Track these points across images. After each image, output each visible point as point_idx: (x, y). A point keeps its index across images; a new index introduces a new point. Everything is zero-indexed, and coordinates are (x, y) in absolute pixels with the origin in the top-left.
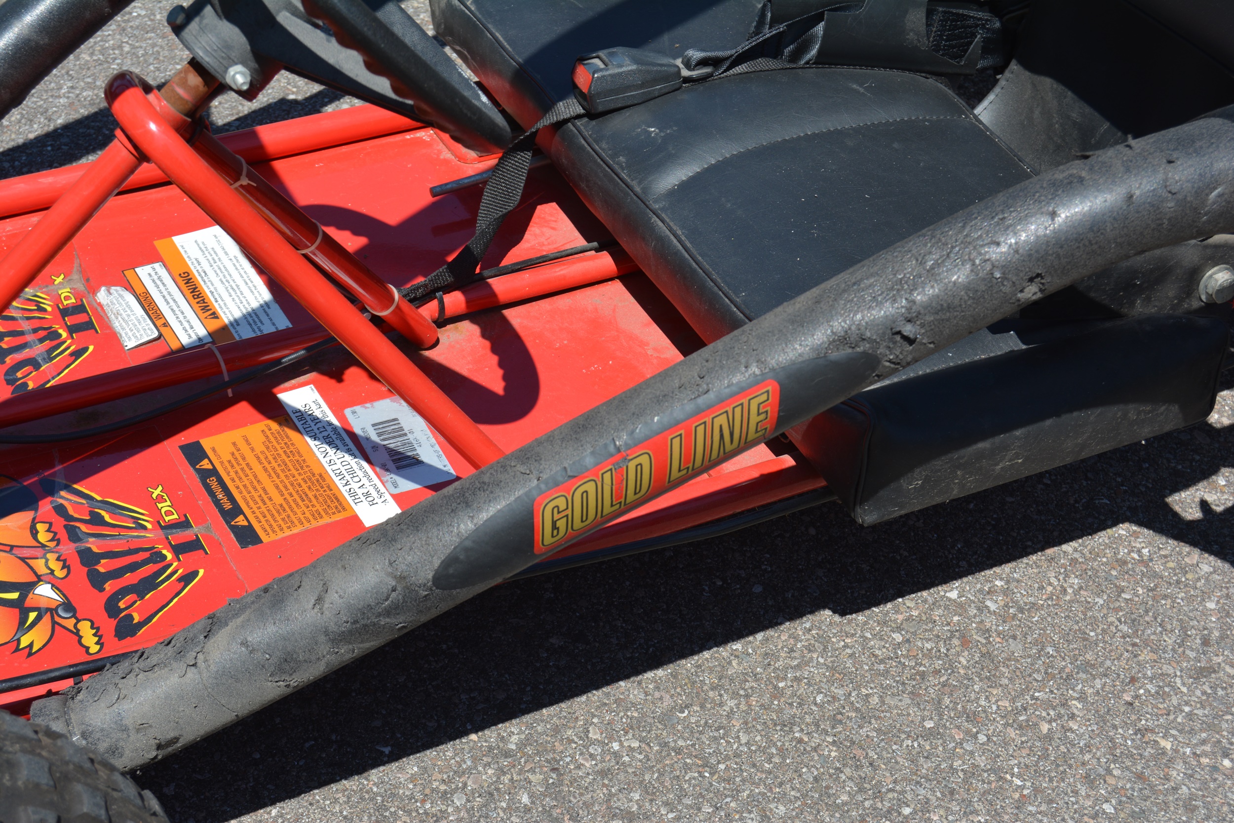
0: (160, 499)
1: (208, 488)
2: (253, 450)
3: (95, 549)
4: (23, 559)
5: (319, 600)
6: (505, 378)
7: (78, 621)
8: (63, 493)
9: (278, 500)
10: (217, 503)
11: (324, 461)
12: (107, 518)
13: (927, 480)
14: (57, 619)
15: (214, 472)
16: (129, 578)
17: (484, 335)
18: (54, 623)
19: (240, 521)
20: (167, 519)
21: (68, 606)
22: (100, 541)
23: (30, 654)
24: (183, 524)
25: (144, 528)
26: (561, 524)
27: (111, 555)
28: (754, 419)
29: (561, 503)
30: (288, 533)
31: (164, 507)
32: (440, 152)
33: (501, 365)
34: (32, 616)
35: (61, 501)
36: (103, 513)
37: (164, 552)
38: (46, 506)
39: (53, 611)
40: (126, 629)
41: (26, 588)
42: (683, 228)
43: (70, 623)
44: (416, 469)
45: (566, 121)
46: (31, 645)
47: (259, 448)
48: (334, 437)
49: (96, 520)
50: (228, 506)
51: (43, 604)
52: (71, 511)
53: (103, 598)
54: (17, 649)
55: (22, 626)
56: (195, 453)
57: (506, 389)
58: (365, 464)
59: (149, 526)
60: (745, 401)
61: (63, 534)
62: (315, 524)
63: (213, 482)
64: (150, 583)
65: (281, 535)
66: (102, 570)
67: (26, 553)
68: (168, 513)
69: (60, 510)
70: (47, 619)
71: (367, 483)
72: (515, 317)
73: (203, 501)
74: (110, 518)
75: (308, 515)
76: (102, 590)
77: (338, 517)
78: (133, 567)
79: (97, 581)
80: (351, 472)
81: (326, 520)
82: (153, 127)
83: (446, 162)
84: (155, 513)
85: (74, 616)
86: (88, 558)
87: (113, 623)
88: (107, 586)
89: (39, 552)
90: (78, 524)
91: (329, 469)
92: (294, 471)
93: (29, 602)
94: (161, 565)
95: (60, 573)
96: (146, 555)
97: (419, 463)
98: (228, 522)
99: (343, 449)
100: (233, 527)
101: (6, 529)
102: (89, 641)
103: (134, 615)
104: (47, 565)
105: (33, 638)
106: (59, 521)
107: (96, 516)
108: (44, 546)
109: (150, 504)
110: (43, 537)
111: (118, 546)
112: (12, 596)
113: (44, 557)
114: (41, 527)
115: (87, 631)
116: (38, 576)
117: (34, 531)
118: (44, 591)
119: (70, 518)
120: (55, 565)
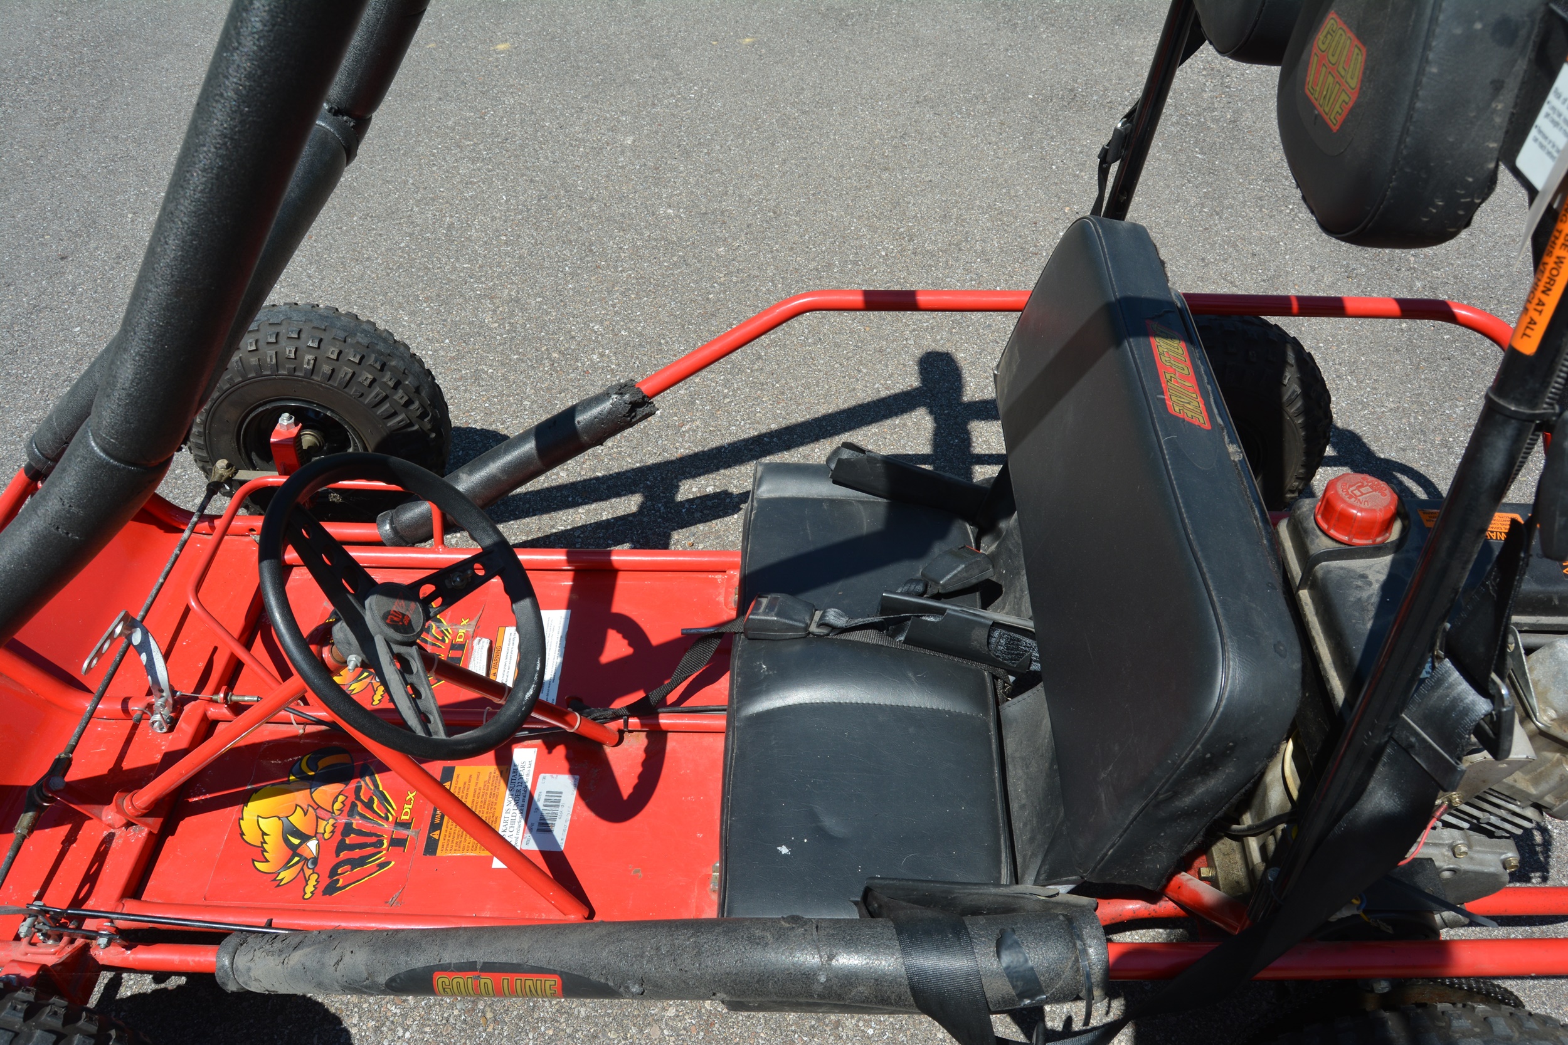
0: (409, 802)
2: (477, 784)
3: (354, 826)
4: (317, 817)
6: (636, 788)
7: (314, 873)
8: (367, 778)
10: (434, 819)
11: (505, 808)
12: (375, 806)
14: (305, 867)
16: (356, 854)
17: (647, 750)
18: (302, 869)
19: (435, 835)
20: (403, 817)
21: (315, 861)
22: (362, 822)
23: (278, 886)
24: (406, 825)
25: (387, 818)
26: (448, 990)
27: (359, 833)
28: (548, 990)
29: (447, 981)
31: (407, 808)
32: (720, 594)
33: (640, 777)
34: (297, 859)
35: (363, 783)
36: (376, 800)
37: (385, 842)
38: (353, 784)
39: (307, 860)
40: (331, 889)
41: (305, 838)
43: (308, 872)
44: (546, 835)
46: (282, 880)
47: (481, 785)
48: (522, 792)
49: (369, 805)
50: (437, 821)
51: (305, 855)
52: (361, 794)
53: (335, 861)
54: (275, 880)
55: (286, 866)
56: (448, 775)
57: (630, 796)
58: (523, 822)
59: (391, 819)
60: (543, 980)
61: (347, 809)
62: (469, 854)
64: (362, 861)
65: (448, 854)
66: (347, 842)
67: (321, 813)
68: (406, 813)
69: (358, 789)
70: (300, 865)
71: (515, 835)
72: (673, 743)
73: (427, 815)
74: (377, 806)
75: (470, 845)
76: (338, 855)
77: (484, 854)
78: (362, 846)
79: (341, 847)
80: (513, 822)
81: (476, 853)
83: (718, 603)
84: (400, 810)
85: (313, 869)
86: (348, 829)
87: (328, 881)
88: (342, 855)
89: (328, 816)
90: (359, 804)
91: (504, 815)
92: (485, 810)
93: (299, 851)
94: (377, 850)
95: (327, 836)
96: (374, 839)
97: (550, 831)
98: (429, 833)
99: (521, 803)
100: (429, 838)
101: (325, 792)
102: (309, 889)
103: (341, 881)
104: (326, 827)
105: (286, 876)
106: (352, 798)
107: (371, 801)
108: (333, 813)
109: (401, 801)
110: (337, 806)
111: (366, 827)
112: (296, 841)
113: (328, 821)
114: (341, 798)
115: (312, 882)
116: (316, 833)
117: (335, 800)
118: (312, 845)
119: (358, 798)
120: (329, 828)
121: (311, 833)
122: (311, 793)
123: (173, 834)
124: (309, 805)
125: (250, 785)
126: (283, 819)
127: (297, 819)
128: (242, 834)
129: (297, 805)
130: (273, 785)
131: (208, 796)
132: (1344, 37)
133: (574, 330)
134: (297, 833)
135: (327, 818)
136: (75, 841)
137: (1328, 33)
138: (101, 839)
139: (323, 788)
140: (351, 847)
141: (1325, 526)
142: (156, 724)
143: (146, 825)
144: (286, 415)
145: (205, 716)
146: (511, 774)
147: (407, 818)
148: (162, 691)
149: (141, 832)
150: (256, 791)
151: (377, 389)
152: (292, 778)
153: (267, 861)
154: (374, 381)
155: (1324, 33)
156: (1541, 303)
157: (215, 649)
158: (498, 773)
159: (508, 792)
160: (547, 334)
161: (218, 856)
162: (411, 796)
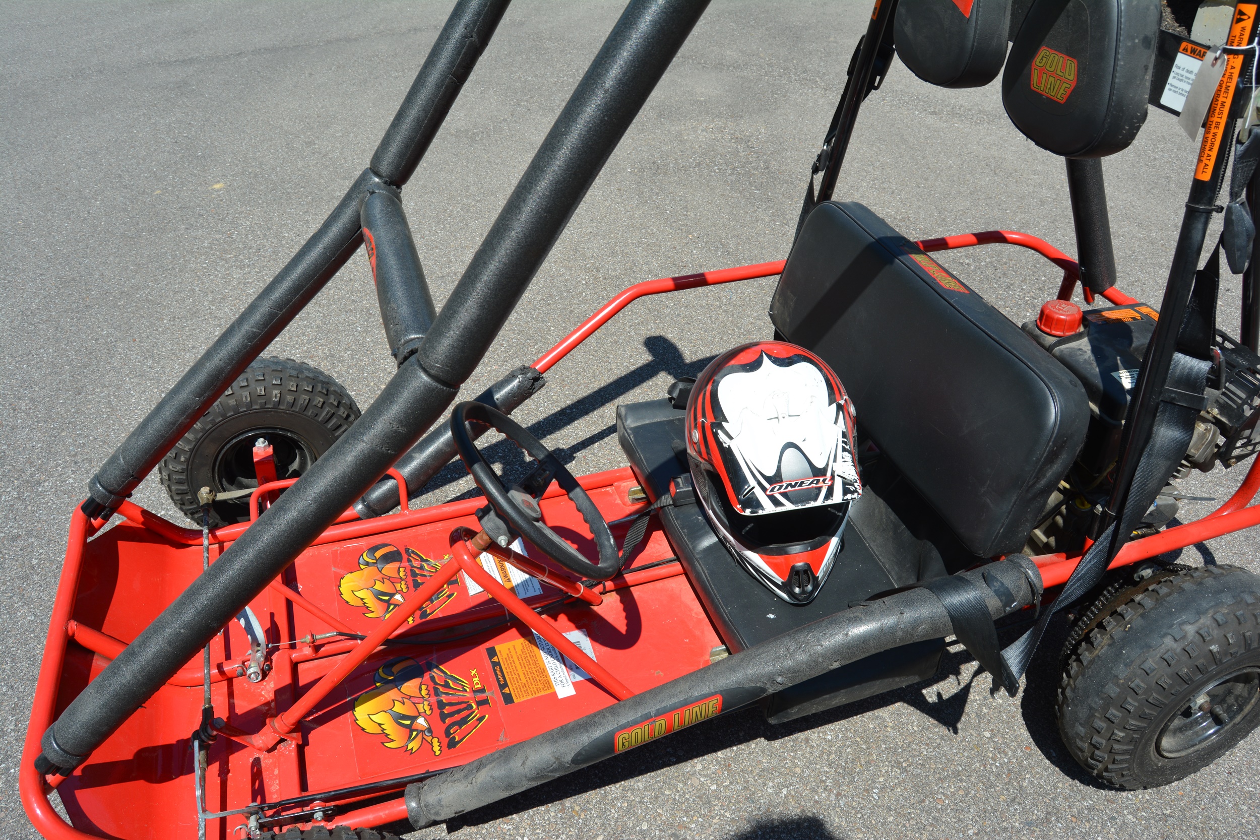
0: (475, 676)
1: (495, 671)
2: (516, 653)
3: (444, 701)
4: (414, 704)
5: (524, 763)
6: (627, 625)
7: (433, 738)
8: (435, 670)
9: (524, 681)
10: (498, 680)
11: (546, 662)
12: (451, 685)
13: (800, 709)
14: (424, 736)
15: (498, 664)
16: (457, 717)
17: (621, 601)
18: (423, 738)
19: (506, 690)
20: (476, 687)
21: (430, 730)
22: (447, 697)
23: (411, 753)
24: (482, 690)
25: (466, 691)
26: (626, 744)
27: (450, 704)
28: (711, 709)
29: (627, 736)
30: (526, 699)
31: (476, 680)
32: (616, 499)
33: (626, 618)
34: (415, 733)
35: (433, 674)
36: (450, 682)
37: (473, 704)
38: (427, 676)
39: (423, 732)
40: (452, 744)
41: (413, 719)
42: (708, 569)
43: (429, 739)
45: (664, 507)
46: (412, 749)
47: (519, 652)
48: (551, 649)
49: (447, 685)
50: (502, 682)
51: (420, 728)
52: (437, 680)
53: (444, 727)
54: (406, 750)
55: (410, 739)
56: (492, 652)
57: (627, 631)
58: (563, 666)
59: (468, 690)
60: (707, 702)
61: (432, 692)
62: (538, 695)
63: (497, 669)
64: (464, 721)
65: (523, 700)
66: (446, 712)
67: (416, 700)
68: (477, 684)
69: (432, 678)
70: (420, 735)
71: (562, 675)
72: (636, 592)
73: (492, 679)
74: (453, 685)
75: (535, 690)
76: (444, 722)
77: (548, 692)
78: (458, 712)
79: (443, 717)
80: (557, 669)
81: (543, 693)
82: (466, 557)
83: (618, 504)
84: (471, 683)
85: (431, 735)
86: (441, 705)
87: (447, 740)
88: (447, 721)
89: (421, 700)
90: (439, 687)
91: (547, 666)
92: (532, 666)
93: (414, 727)
94: (470, 711)
95: (428, 712)
96: (464, 705)
98: (501, 691)
99: (554, 655)
100: (503, 694)
101: (409, 687)
102: (436, 748)
103: (457, 737)
104: (424, 707)
105: (414, 745)
106: (431, 685)
107: (447, 683)
108: (423, 697)
109: (470, 678)
110: (424, 692)
111: (454, 700)
112: (408, 722)
113: (423, 703)
114: (423, 687)
115: (435, 742)
116: (419, 713)
117: (420, 689)
118: (421, 721)
119: (436, 683)
120: (427, 708)
121: (415, 714)
122: (399, 690)
123: (308, 743)
124: (403, 698)
125: (350, 696)
126: (389, 711)
127: (398, 708)
128: (363, 729)
129: (393, 700)
130: (366, 692)
131: (320, 713)
132: (1057, 57)
134: (405, 717)
135: (421, 702)
136: (229, 771)
137: (1043, 57)
138: (250, 764)
139: (405, 685)
140: (451, 715)
141: (1048, 330)
142: (253, 676)
143: (294, 738)
144: (261, 440)
145: (291, 661)
146: (537, 641)
147: (480, 686)
148: (259, 645)
149: (291, 745)
150: (356, 699)
151: (327, 409)
152: (378, 684)
153: (393, 741)
154: (324, 403)
155: (1040, 57)
156: (1209, 156)
157: (272, 615)
158: (527, 642)
159: (541, 652)
161: (353, 748)
162: (474, 672)
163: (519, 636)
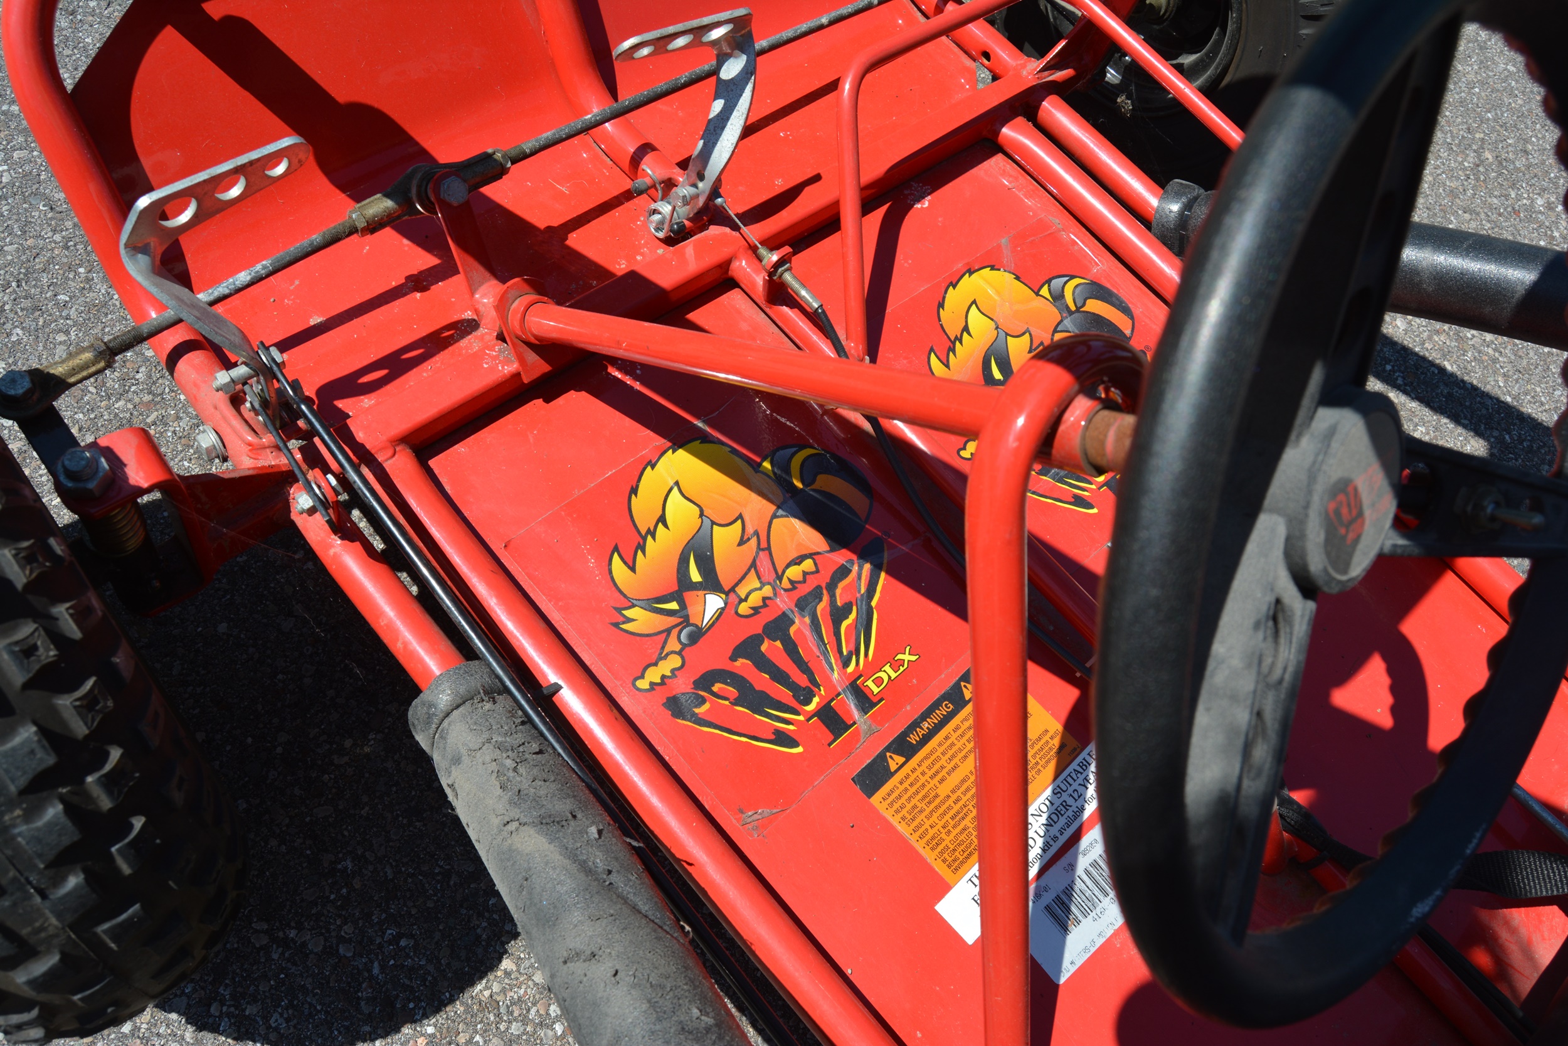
0: (896, 665)
1: (936, 705)
3: (792, 630)
4: (754, 565)
7: (679, 653)
8: (867, 567)
9: (944, 790)
10: (915, 725)
12: (847, 623)
14: (675, 632)
15: (961, 705)
16: (762, 681)
18: (668, 631)
19: (894, 761)
20: (870, 683)
21: (697, 635)
22: (808, 633)
23: (616, 625)
24: (865, 701)
25: (846, 663)
27: (791, 648)
30: (895, 821)
31: (888, 673)
34: (674, 606)
35: (856, 568)
36: (853, 616)
37: (816, 700)
38: (842, 557)
39: (686, 621)
40: (683, 705)
41: (712, 583)
43: (673, 645)
44: (1054, 928)
46: (629, 620)
48: (1070, 813)
50: (913, 739)
51: (692, 610)
52: (841, 585)
53: (722, 664)
54: (619, 610)
55: (652, 604)
58: (1036, 868)
59: (851, 669)
61: (805, 589)
62: (919, 846)
63: (946, 708)
64: (758, 701)
65: (888, 815)
66: (764, 648)
67: (763, 565)
68: (878, 682)
69: (844, 572)
70: (672, 620)
73: (910, 711)
74: (848, 627)
75: (931, 832)
76: (733, 658)
77: (940, 868)
78: (779, 676)
79: (748, 648)
81: (929, 856)
84: (875, 667)
85: (684, 646)
86: (779, 627)
87: (689, 688)
88: (741, 662)
89: (769, 576)
90: (826, 598)
93: (689, 596)
94: (793, 703)
95: (743, 609)
97: (1065, 929)
98: (888, 749)
99: (1054, 831)
100: (882, 757)
101: (794, 532)
102: (654, 675)
103: (707, 706)
104: (753, 592)
105: (640, 619)
106: (824, 579)
107: (845, 611)
108: (780, 578)
109: (886, 656)
110: (794, 572)
111: (808, 649)
112: (695, 576)
113: (763, 584)
114: (808, 565)
115: (666, 667)
116: (732, 590)
117: (798, 561)
118: (714, 603)
119: (832, 587)
120: (755, 599)
121: (726, 582)
122: (774, 516)
123: (548, 400)
124: (756, 533)
125: (705, 422)
126: (707, 522)
127: (724, 539)
128: (634, 491)
129: (740, 517)
130: (734, 451)
131: (637, 386)
133: (1532, 144)
134: (707, 564)
135: (765, 578)
136: (424, 289)
138: (456, 318)
139: (797, 524)
140: (763, 663)
142: (657, 217)
143: (521, 359)
145: (725, 265)
146: (1074, 765)
147: (876, 690)
148: (701, 177)
149: (506, 362)
150: (705, 438)
152: (767, 465)
153: (633, 569)
157: (817, 178)
158: (1056, 742)
159: (1048, 792)
160: (1495, 120)
161: (577, 493)
162: (906, 657)
163: (1064, 713)
